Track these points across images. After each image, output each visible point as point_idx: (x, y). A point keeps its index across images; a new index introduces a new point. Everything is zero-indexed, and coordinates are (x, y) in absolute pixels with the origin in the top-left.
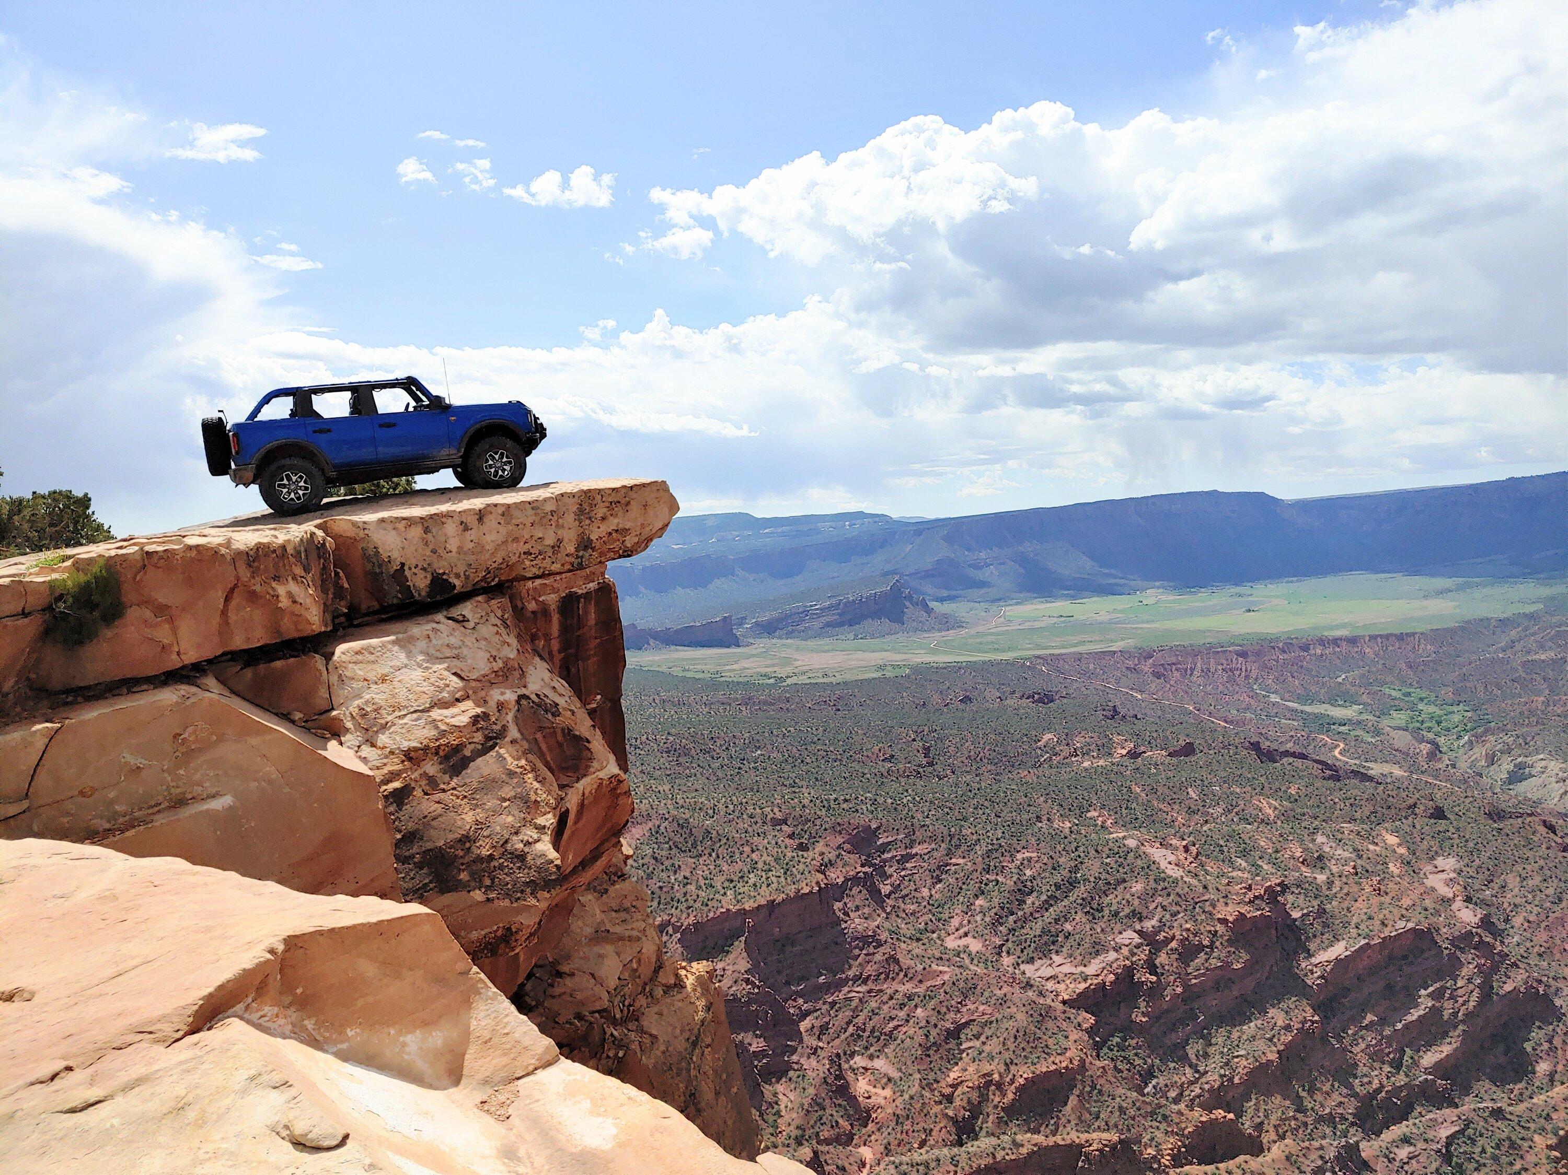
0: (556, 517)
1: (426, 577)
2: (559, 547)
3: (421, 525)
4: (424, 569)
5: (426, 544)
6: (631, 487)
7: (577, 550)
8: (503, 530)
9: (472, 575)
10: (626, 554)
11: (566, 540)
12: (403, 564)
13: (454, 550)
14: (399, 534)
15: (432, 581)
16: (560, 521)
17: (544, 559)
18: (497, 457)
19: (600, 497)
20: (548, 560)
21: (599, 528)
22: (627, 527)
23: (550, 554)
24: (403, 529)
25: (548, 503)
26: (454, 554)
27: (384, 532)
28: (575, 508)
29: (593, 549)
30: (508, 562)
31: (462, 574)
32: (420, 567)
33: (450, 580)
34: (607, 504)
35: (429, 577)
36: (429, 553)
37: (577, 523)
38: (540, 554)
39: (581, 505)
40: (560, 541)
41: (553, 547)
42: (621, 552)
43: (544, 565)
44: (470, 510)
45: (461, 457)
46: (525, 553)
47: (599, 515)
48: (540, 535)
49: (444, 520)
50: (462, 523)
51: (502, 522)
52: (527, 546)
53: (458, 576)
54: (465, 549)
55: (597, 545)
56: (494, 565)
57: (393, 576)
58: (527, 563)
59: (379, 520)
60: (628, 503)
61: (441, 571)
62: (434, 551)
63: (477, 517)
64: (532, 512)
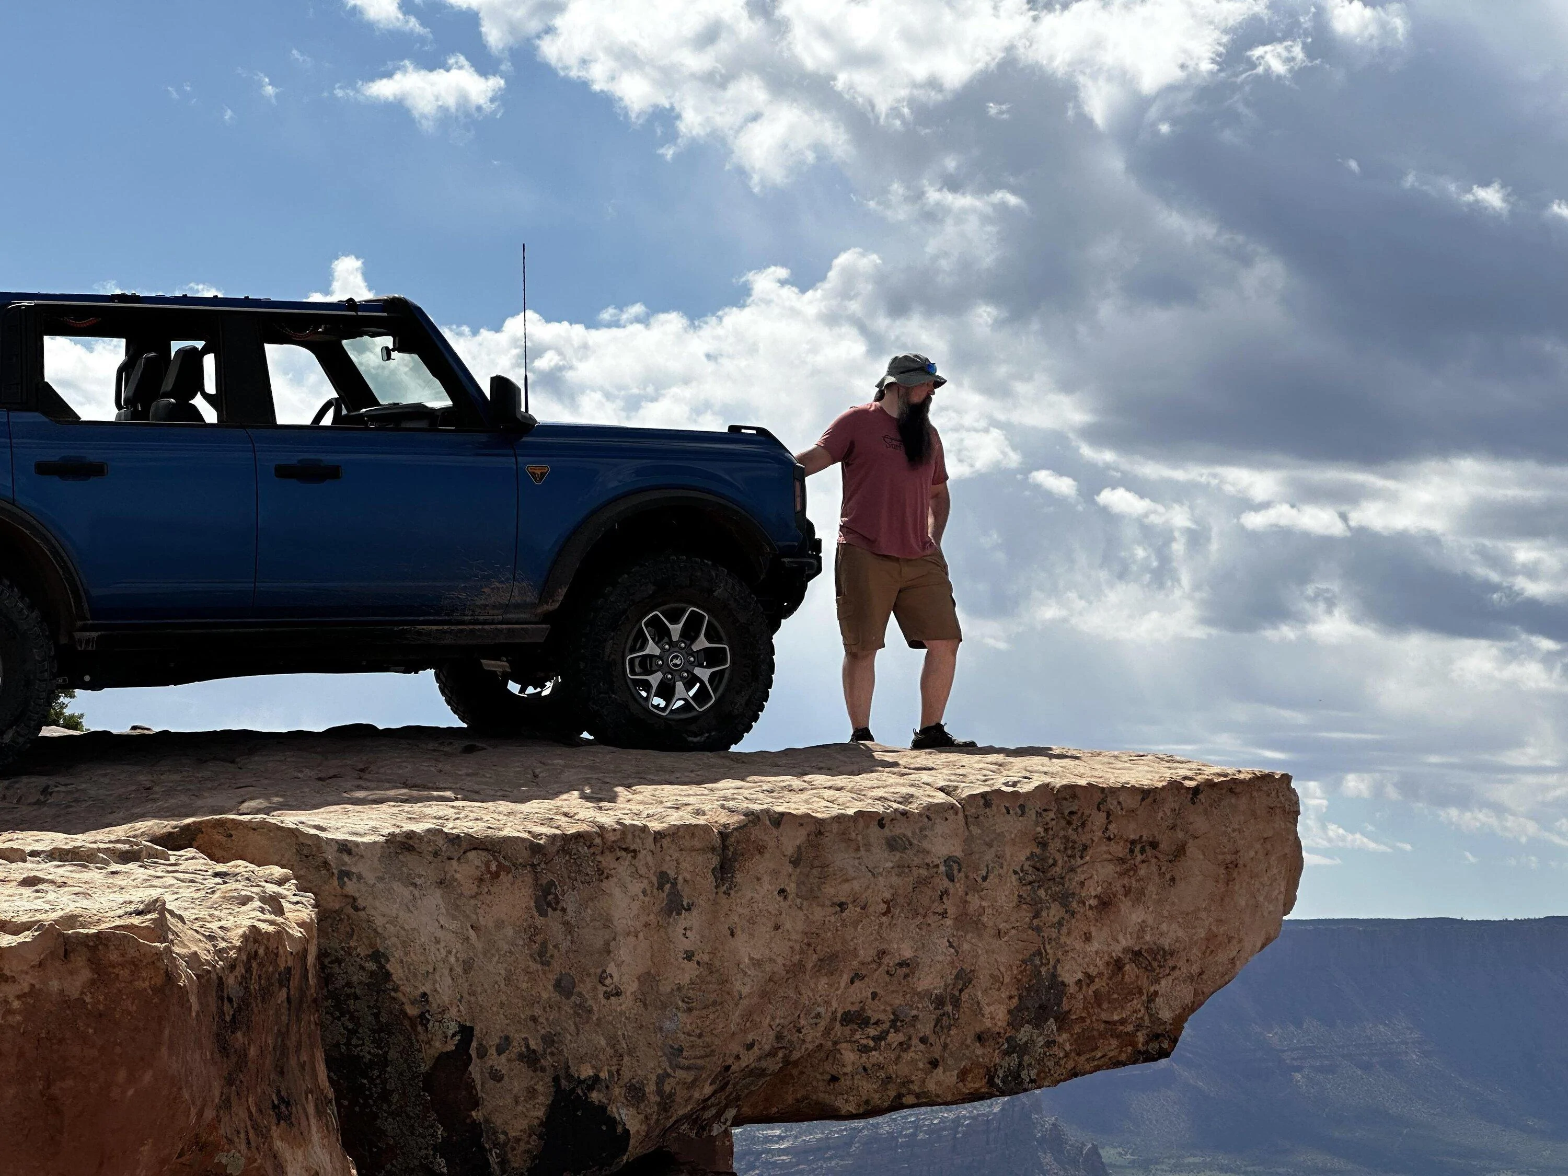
0: (958, 888)
1: (532, 1093)
2: (956, 1003)
3: (527, 873)
4: (531, 1059)
5: (542, 956)
6: (1196, 791)
7: (1016, 1018)
8: (794, 924)
9: (681, 1094)
10: (1154, 1047)
11: (983, 979)
12: (466, 1032)
13: (631, 987)
14: (455, 909)
15: (552, 1109)
16: (975, 901)
17: (904, 1046)
18: (676, 630)
19: (1100, 819)
20: (917, 1052)
21: (1088, 938)
22: (1166, 943)
23: (925, 1028)
24: (469, 888)
25: (941, 828)
26: (626, 1004)
27: (406, 892)
28: (1019, 856)
29: (1063, 1020)
30: (790, 1047)
31: (651, 1088)
32: (517, 1048)
33: (613, 1110)
34: (1119, 849)
35: (544, 1087)
36: (547, 993)
37: (1025, 914)
38: (896, 1022)
39: (1043, 845)
40: (965, 979)
41: (939, 1002)
42: (1141, 1038)
43: (903, 1069)
44: (691, 830)
45: (547, 618)
46: (847, 1018)
47: (1093, 890)
48: (908, 954)
49: (607, 861)
50: (663, 877)
51: (792, 888)
52: (860, 991)
53: (635, 1094)
54: (666, 988)
55: (1075, 1004)
56: (748, 1059)
57: (428, 1081)
58: (849, 1056)
59: (391, 839)
60: (1180, 851)
61: (587, 1072)
62: (564, 987)
63: (715, 861)
64: (884, 859)
